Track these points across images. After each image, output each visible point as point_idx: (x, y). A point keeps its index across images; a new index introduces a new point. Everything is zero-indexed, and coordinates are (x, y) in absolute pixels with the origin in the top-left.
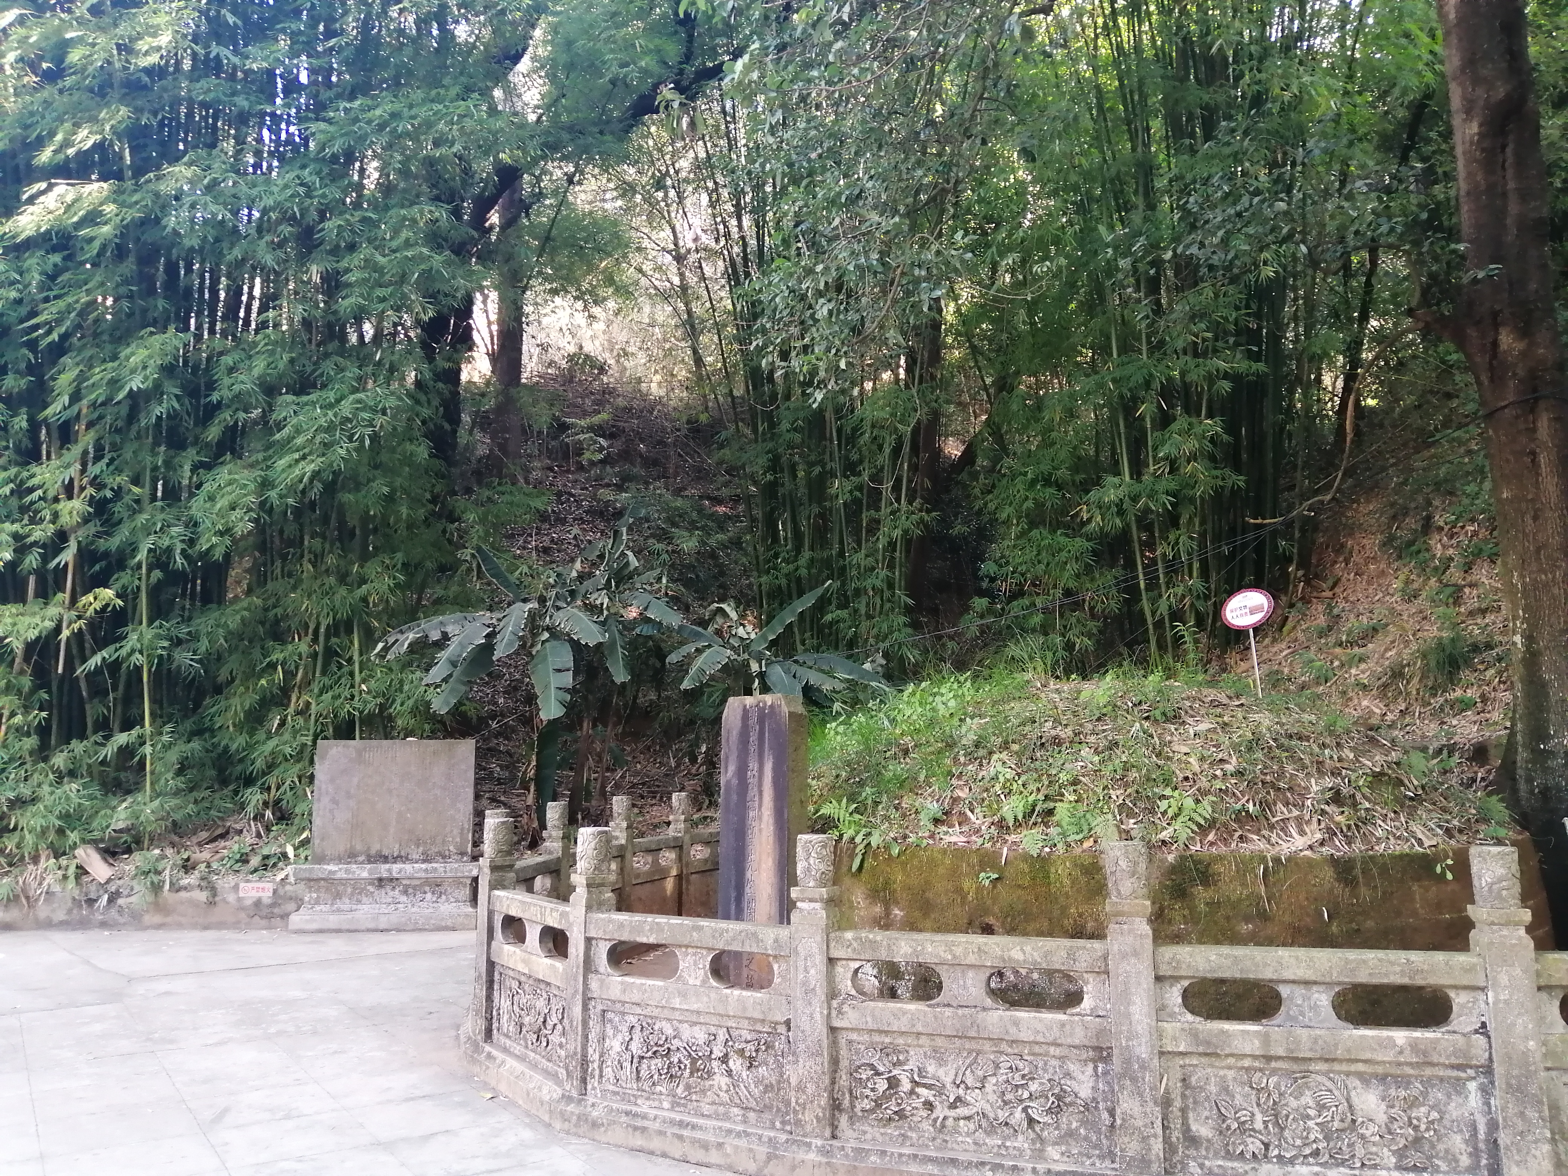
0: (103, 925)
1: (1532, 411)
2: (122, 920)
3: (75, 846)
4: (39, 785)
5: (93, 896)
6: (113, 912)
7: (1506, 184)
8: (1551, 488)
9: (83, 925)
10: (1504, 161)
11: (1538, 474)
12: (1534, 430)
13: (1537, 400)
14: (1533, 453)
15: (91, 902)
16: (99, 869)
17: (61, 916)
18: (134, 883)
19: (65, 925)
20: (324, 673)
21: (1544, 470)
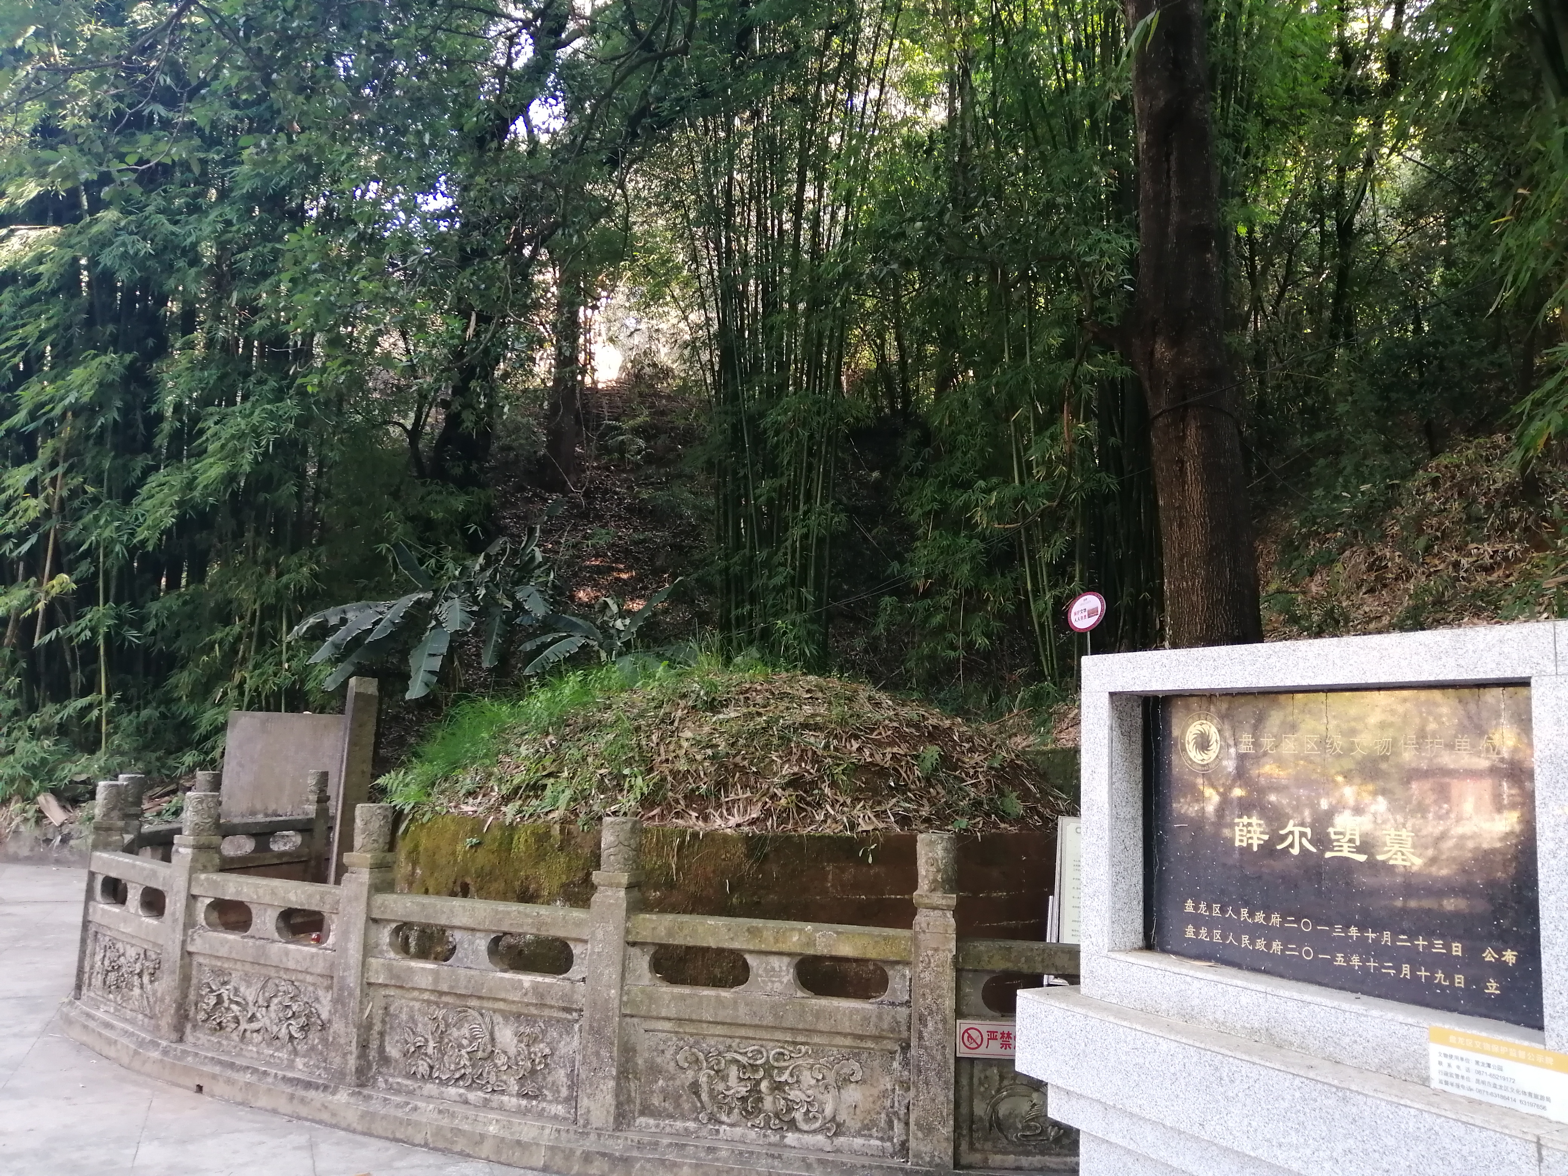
0: (58, 862)
1: (1183, 419)
2: (72, 859)
3: (37, 794)
4: (17, 741)
5: (50, 836)
6: (66, 851)
7: (1170, 192)
8: (1196, 496)
9: (39, 860)
10: (1169, 170)
11: (1184, 483)
12: (1184, 438)
13: (1186, 407)
14: (1182, 462)
15: (48, 841)
16: (56, 814)
17: (25, 852)
18: (82, 827)
19: (28, 860)
20: (257, 652)
21: (1190, 477)
